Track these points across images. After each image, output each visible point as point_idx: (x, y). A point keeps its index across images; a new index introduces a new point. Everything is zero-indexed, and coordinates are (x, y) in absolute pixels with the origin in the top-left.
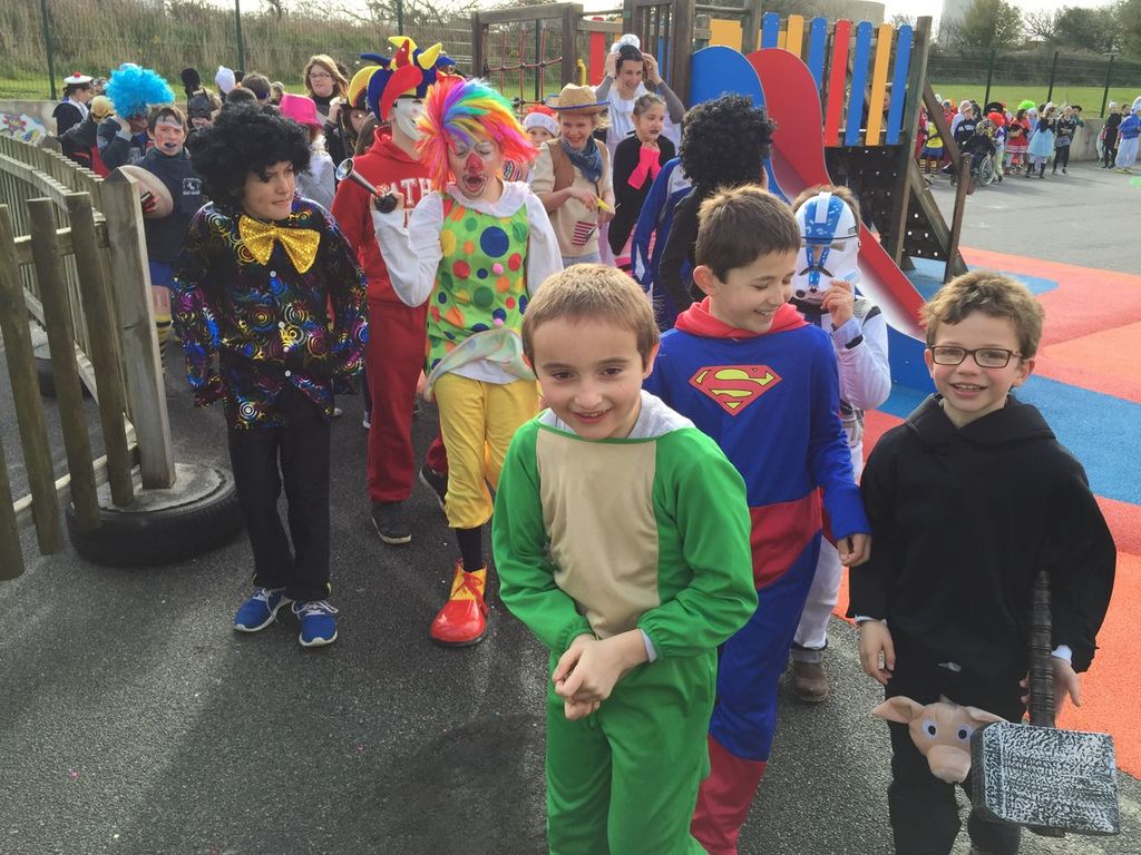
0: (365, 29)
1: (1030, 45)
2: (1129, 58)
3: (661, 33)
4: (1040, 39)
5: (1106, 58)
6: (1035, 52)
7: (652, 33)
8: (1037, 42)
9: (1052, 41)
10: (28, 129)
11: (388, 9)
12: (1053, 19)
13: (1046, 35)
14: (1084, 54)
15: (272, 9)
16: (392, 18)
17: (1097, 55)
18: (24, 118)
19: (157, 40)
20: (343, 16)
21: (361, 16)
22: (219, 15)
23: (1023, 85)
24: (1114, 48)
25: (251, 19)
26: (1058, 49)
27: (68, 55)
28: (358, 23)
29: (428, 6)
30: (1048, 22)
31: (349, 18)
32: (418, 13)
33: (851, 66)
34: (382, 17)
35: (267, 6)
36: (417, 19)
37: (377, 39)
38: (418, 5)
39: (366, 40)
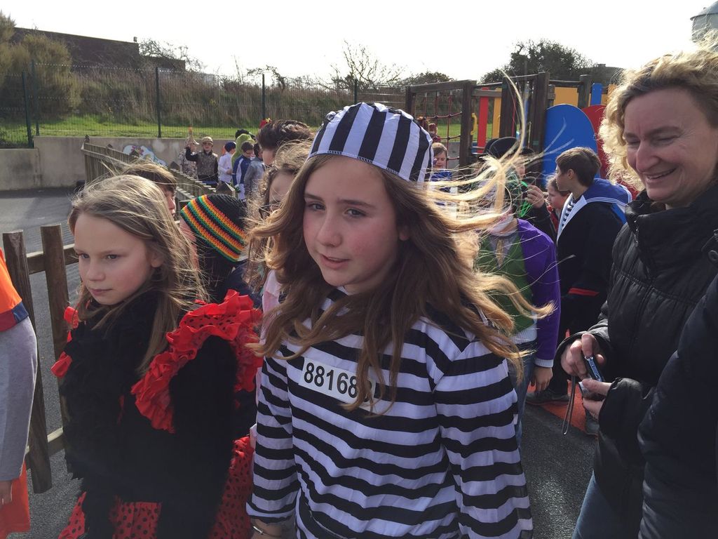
0: (332, 93)
10: (144, 154)
11: (345, 82)
15: (279, 85)
18: (143, 148)
19: (213, 101)
20: (319, 87)
21: (328, 86)
27: (166, 112)
28: (326, 91)
29: (369, 80)
31: (323, 89)
32: (362, 83)
35: (276, 83)
36: (361, 87)
37: (337, 99)
38: (363, 80)
39: (331, 101)
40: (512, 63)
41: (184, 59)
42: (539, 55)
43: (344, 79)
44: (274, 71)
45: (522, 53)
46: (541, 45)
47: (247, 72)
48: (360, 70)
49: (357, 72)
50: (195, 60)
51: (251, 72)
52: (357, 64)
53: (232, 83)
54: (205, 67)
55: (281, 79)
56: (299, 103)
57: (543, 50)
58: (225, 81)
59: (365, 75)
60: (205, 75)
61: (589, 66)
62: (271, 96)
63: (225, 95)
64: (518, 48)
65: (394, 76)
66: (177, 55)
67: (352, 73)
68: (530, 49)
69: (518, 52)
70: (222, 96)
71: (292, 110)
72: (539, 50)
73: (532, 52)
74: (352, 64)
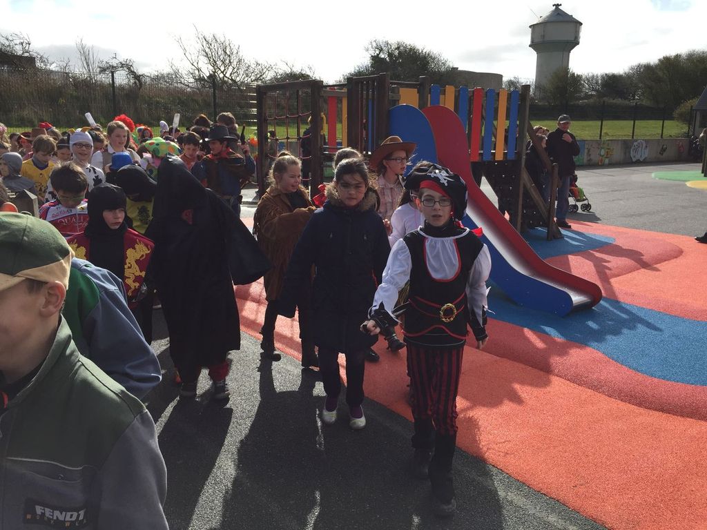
1: (587, 96)
2: (646, 102)
3: (370, 97)
4: (594, 93)
5: (633, 103)
6: (592, 100)
7: (365, 97)
8: (592, 95)
9: (600, 94)
11: (208, 82)
12: (600, 82)
13: (595, 90)
14: (618, 101)
15: (135, 83)
16: (210, 87)
17: (627, 102)
19: (61, 101)
20: (179, 85)
21: (190, 85)
22: (102, 86)
23: (585, 120)
24: (636, 97)
25: (122, 88)
26: (605, 98)
28: (189, 89)
29: (232, 79)
30: (597, 83)
32: (226, 82)
33: (484, 114)
34: (204, 86)
35: (132, 81)
36: (225, 87)
37: (200, 100)
38: (226, 79)
39: (193, 100)
40: (372, 66)
41: (26, 55)
42: (397, 58)
43: (206, 78)
44: (129, 69)
45: (382, 56)
46: (398, 48)
47: (99, 69)
48: (222, 69)
49: (220, 72)
50: (39, 57)
51: (103, 70)
52: (219, 63)
53: (82, 80)
54: (51, 64)
55: (137, 77)
56: (158, 102)
57: (399, 53)
58: (74, 78)
59: (228, 75)
60: (52, 72)
61: (443, 69)
62: (126, 94)
63: (75, 94)
64: (378, 52)
65: (259, 76)
66: (19, 50)
67: (215, 72)
68: (388, 52)
69: (378, 55)
70: (71, 95)
71: (150, 109)
72: (396, 53)
73: (390, 55)
74: (214, 64)
